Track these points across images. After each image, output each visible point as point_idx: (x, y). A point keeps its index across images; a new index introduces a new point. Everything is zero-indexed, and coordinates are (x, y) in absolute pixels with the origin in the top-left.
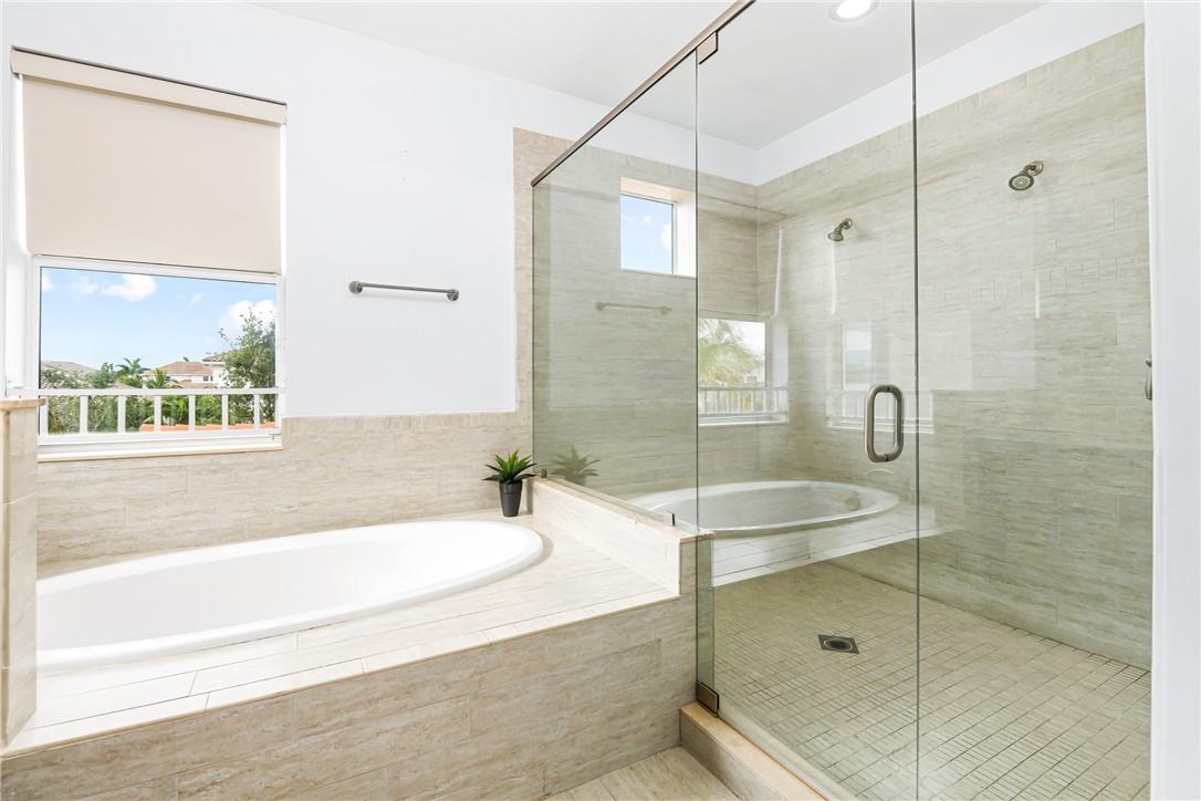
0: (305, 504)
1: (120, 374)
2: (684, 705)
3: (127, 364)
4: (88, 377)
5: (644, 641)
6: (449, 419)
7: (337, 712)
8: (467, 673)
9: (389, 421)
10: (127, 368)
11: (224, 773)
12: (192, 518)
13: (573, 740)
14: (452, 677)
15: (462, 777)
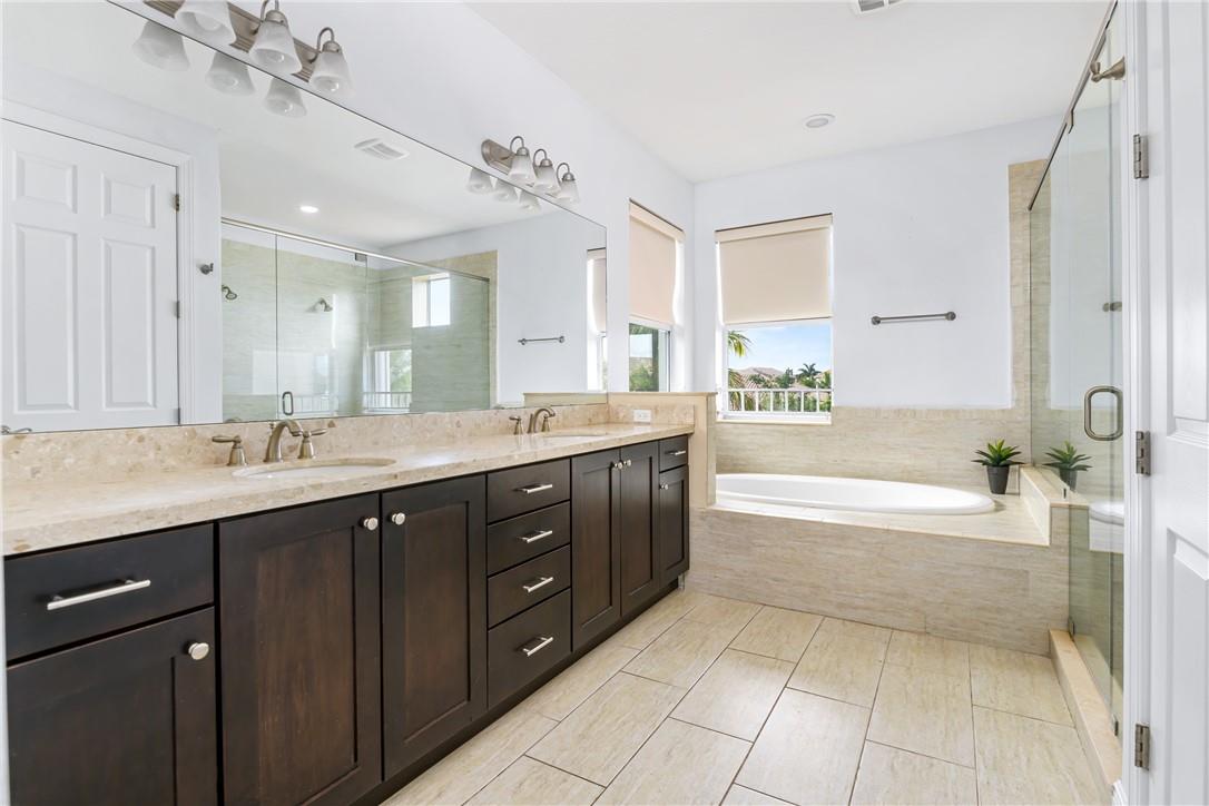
0: (845, 461)
1: (799, 377)
2: (1054, 630)
3: (805, 368)
4: (778, 380)
5: (1011, 567)
6: (947, 412)
7: (809, 536)
8: (874, 541)
9: (899, 412)
10: (805, 371)
11: (767, 543)
12: (787, 459)
13: (947, 609)
14: (865, 540)
15: (871, 595)
